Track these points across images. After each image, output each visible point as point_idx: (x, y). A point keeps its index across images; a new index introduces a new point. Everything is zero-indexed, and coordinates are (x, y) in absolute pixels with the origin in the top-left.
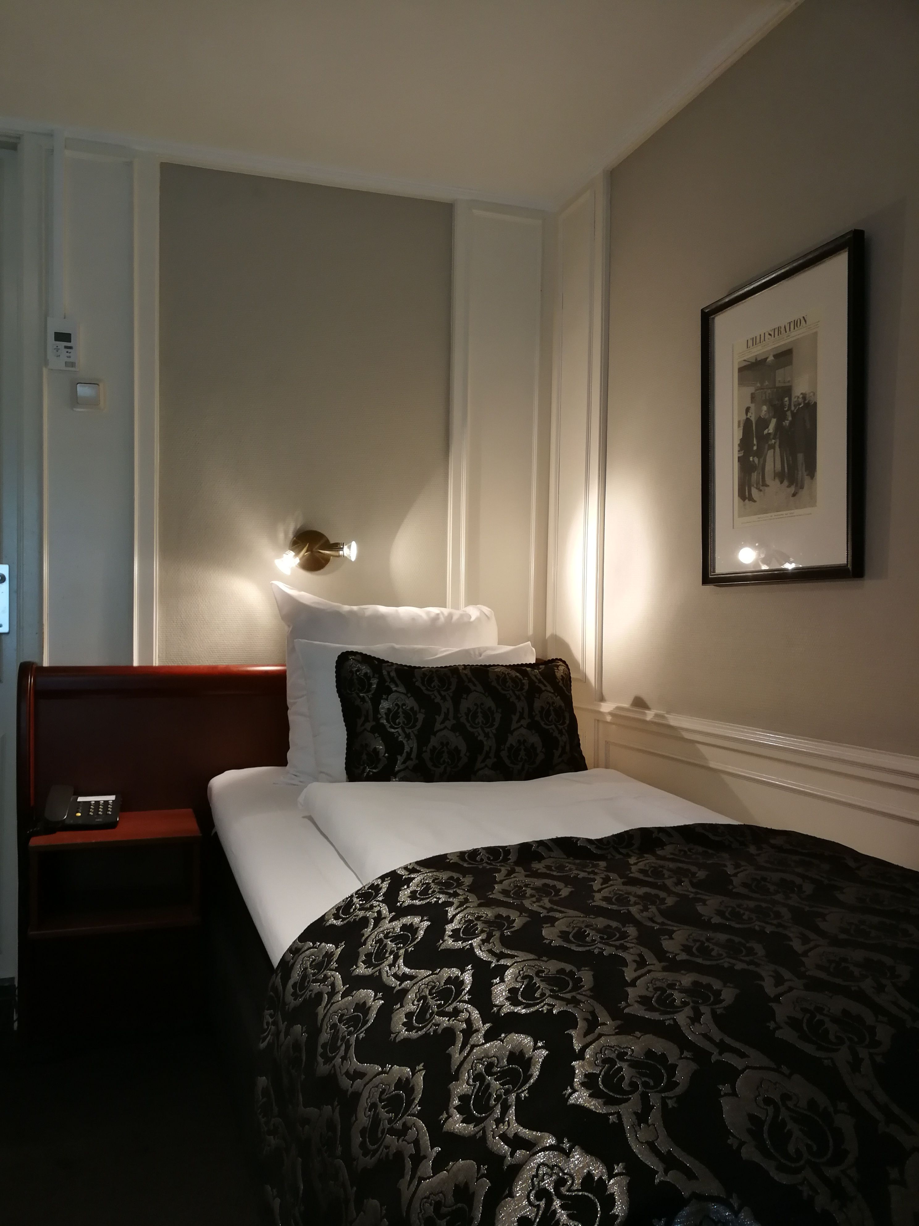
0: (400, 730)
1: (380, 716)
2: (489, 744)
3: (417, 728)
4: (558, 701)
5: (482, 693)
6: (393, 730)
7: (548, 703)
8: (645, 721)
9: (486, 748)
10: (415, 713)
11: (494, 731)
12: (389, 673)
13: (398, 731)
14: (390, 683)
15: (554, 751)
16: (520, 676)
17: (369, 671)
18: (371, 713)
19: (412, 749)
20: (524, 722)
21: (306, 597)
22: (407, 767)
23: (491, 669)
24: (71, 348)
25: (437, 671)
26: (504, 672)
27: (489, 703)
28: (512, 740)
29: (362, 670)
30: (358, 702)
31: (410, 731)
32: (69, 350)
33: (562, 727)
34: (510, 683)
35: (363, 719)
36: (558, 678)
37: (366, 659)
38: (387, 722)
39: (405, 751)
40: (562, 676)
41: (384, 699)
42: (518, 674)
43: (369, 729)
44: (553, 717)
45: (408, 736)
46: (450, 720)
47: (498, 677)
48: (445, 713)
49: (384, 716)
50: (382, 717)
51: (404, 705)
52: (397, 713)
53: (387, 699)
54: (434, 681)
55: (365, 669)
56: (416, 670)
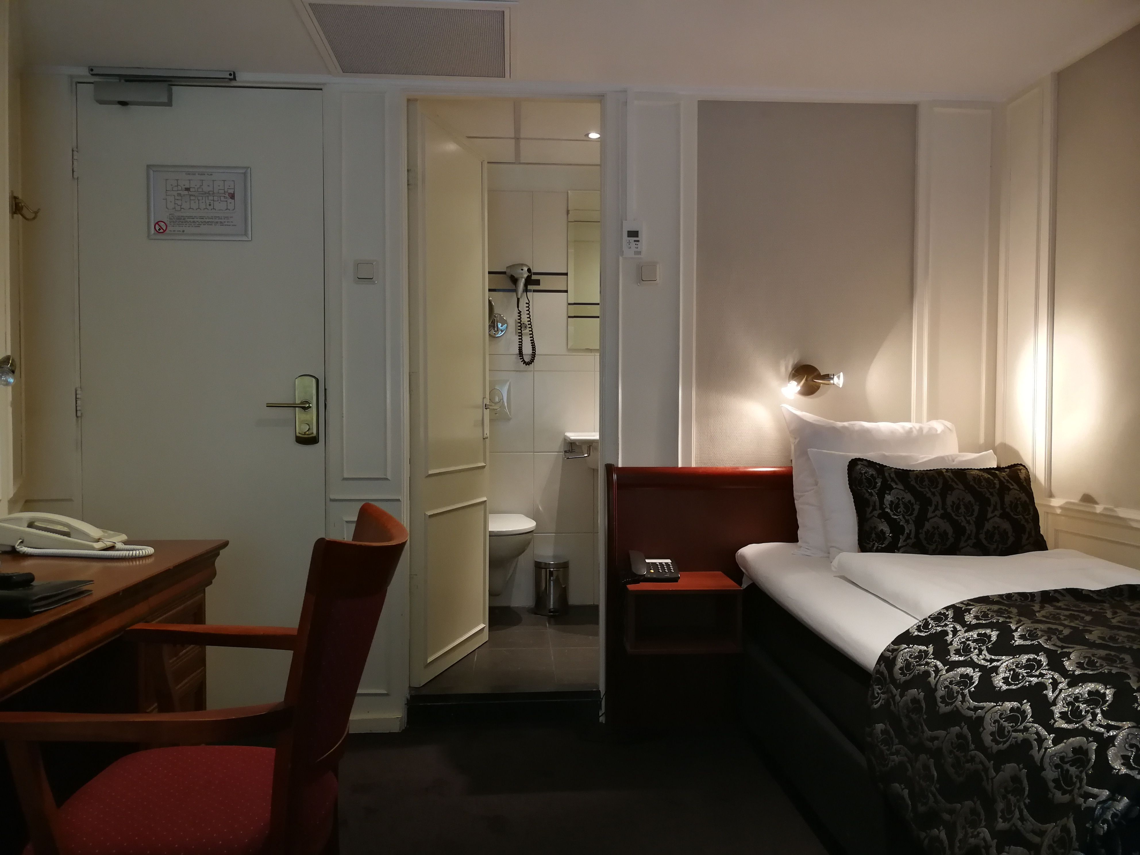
0: (901, 517)
1: (884, 506)
2: (971, 529)
3: (914, 515)
4: (1024, 497)
5: (963, 490)
6: (896, 517)
7: (1016, 498)
8: (1095, 514)
9: (968, 532)
10: (912, 505)
11: (974, 519)
12: (889, 474)
13: (899, 518)
14: (891, 482)
15: (1023, 535)
16: (992, 478)
17: (874, 473)
18: (878, 504)
19: (910, 531)
20: (997, 513)
21: (808, 416)
22: (908, 544)
23: (968, 472)
24: (638, 241)
25: (926, 473)
26: (979, 474)
27: (969, 498)
28: (988, 526)
29: (869, 472)
30: (867, 495)
31: (909, 517)
32: (637, 243)
33: (1028, 517)
34: (984, 483)
35: (871, 508)
36: (1022, 479)
37: (871, 464)
38: (891, 511)
39: (906, 532)
40: (1025, 477)
41: (888, 494)
42: (989, 476)
43: (876, 516)
44: (1020, 509)
45: (907, 522)
46: (939, 510)
47: (974, 478)
48: (935, 505)
49: (888, 506)
50: (887, 507)
51: (903, 498)
52: (898, 504)
53: (890, 494)
54: (925, 481)
55: (871, 471)
56: (910, 472)
